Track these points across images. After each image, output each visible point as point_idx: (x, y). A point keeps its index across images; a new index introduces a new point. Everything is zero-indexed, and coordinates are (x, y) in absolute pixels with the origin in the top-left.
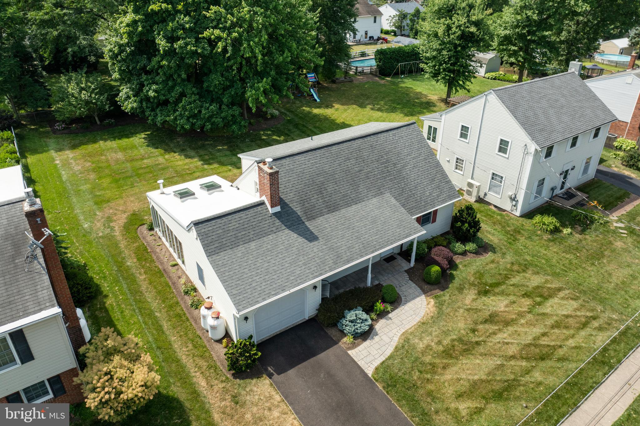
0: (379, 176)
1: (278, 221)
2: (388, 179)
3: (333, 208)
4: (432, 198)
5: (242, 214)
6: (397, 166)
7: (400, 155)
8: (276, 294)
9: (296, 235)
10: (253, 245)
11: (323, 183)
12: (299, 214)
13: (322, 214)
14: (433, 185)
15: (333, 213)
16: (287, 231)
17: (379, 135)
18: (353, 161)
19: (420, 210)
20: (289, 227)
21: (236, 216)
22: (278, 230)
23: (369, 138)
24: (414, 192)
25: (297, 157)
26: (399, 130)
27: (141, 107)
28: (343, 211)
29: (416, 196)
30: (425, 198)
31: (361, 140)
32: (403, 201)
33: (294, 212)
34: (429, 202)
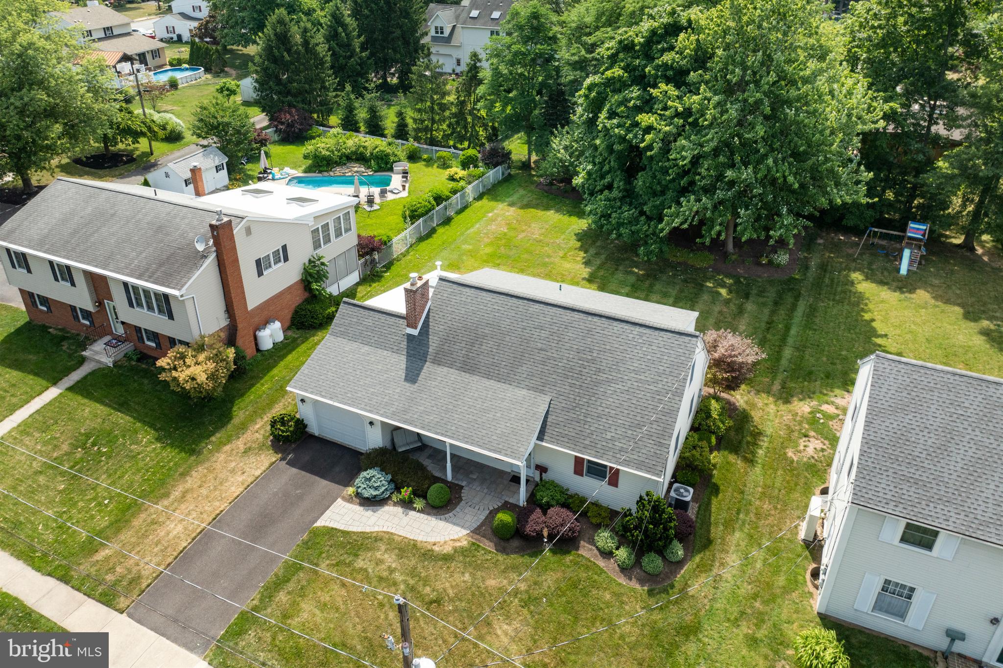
0: (560, 371)
1: (405, 343)
2: (570, 381)
3: (468, 367)
4: (610, 445)
5: (383, 317)
6: (601, 374)
7: (620, 364)
9: (404, 366)
10: (366, 348)
11: (485, 336)
12: (430, 350)
13: (451, 366)
15: (463, 373)
16: (404, 358)
17: (615, 323)
18: (544, 334)
19: (573, 446)
20: (409, 356)
21: (377, 315)
22: (397, 352)
23: (596, 319)
24: (589, 420)
25: (484, 294)
26: (657, 333)
28: (476, 378)
29: (586, 427)
30: (598, 438)
31: (582, 316)
32: (561, 419)
33: (427, 346)
34: (599, 446)
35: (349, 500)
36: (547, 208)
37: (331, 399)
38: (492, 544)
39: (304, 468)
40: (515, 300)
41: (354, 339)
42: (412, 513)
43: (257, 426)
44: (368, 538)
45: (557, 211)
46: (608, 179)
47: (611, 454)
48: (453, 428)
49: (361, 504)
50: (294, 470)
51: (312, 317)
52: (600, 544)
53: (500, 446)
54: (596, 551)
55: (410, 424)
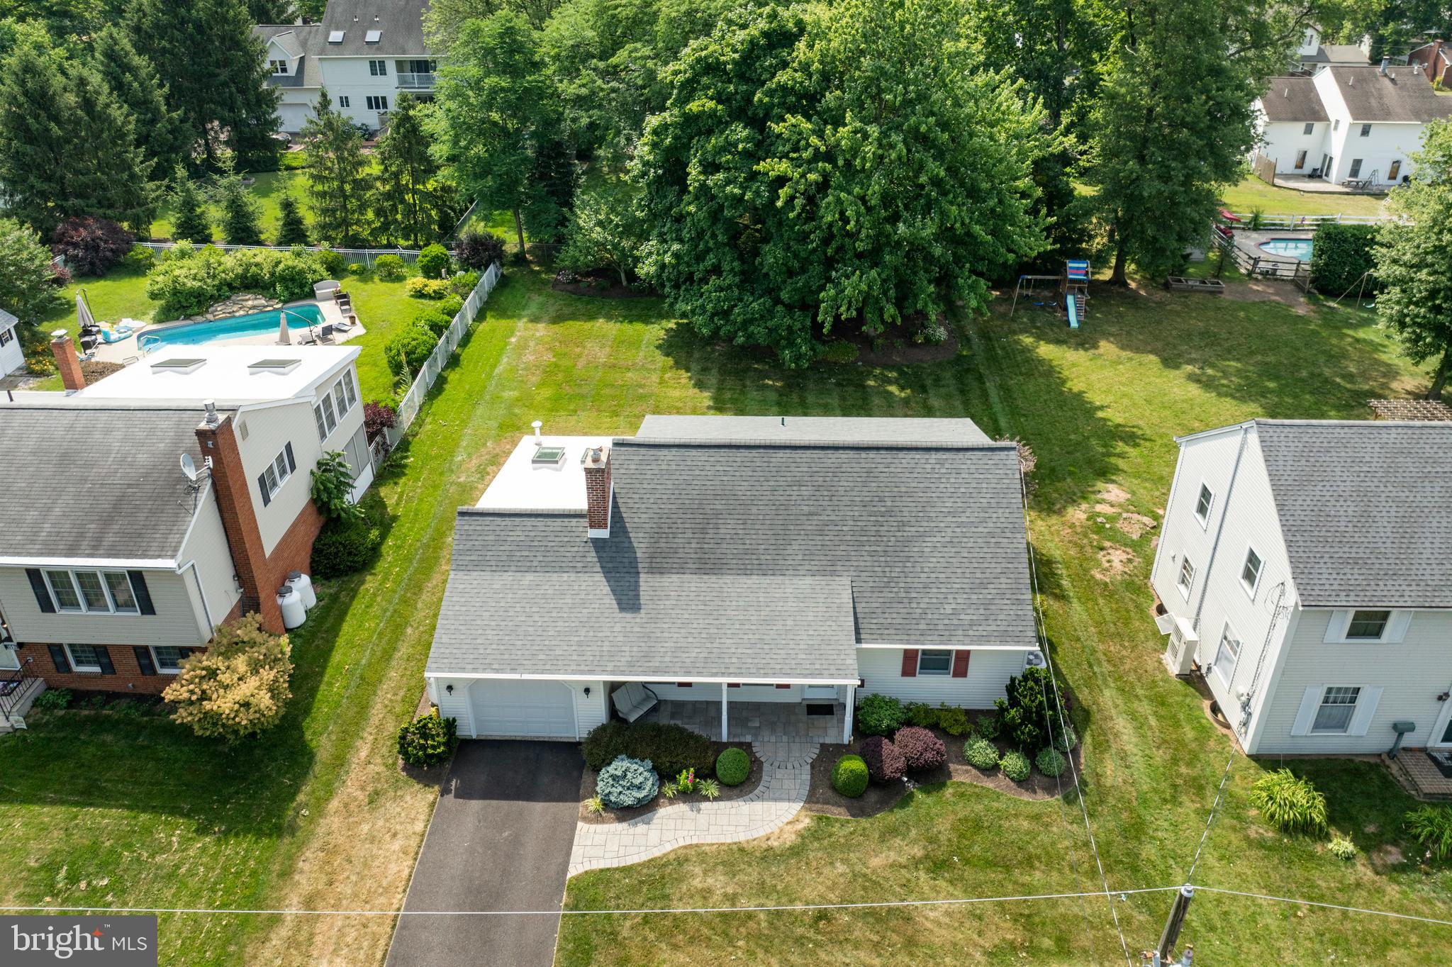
0: (849, 538)
1: (594, 554)
2: (867, 548)
3: (709, 565)
4: (955, 622)
5: (539, 523)
6: (907, 529)
7: (928, 509)
8: (497, 671)
9: (607, 589)
10: (529, 577)
11: (717, 514)
12: (639, 555)
13: (681, 570)
14: (974, 597)
15: (706, 577)
16: (600, 577)
17: (901, 454)
18: (805, 492)
19: (906, 637)
20: (607, 572)
21: (529, 522)
22: (585, 569)
23: (872, 454)
24: (914, 595)
25: (693, 452)
26: (961, 455)
27: (659, 276)
28: (728, 579)
29: (914, 605)
30: (936, 616)
31: (851, 454)
32: (875, 605)
33: (632, 549)
34: (940, 627)
35: (597, 818)
36: (591, 317)
37: (513, 670)
38: (842, 810)
39: (487, 795)
40: (745, 452)
41: (501, 567)
42: (705, 805)
43: (363, 754)
44: (664, 865)
45: (609, 318)
46: (711, 260)
47: (960, 632)
48: (734, 660)
49: (620, 819)
50: (475, 805)
51: (350, 554)
52: (979, 759)
53: (817, 666)
54: (974, 771)
55: (665, 673)
